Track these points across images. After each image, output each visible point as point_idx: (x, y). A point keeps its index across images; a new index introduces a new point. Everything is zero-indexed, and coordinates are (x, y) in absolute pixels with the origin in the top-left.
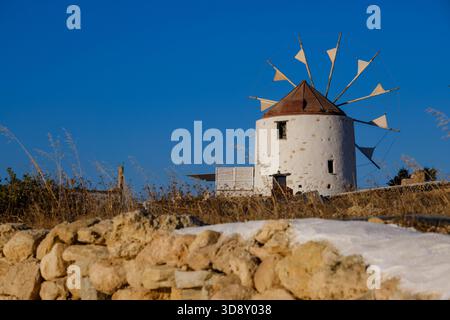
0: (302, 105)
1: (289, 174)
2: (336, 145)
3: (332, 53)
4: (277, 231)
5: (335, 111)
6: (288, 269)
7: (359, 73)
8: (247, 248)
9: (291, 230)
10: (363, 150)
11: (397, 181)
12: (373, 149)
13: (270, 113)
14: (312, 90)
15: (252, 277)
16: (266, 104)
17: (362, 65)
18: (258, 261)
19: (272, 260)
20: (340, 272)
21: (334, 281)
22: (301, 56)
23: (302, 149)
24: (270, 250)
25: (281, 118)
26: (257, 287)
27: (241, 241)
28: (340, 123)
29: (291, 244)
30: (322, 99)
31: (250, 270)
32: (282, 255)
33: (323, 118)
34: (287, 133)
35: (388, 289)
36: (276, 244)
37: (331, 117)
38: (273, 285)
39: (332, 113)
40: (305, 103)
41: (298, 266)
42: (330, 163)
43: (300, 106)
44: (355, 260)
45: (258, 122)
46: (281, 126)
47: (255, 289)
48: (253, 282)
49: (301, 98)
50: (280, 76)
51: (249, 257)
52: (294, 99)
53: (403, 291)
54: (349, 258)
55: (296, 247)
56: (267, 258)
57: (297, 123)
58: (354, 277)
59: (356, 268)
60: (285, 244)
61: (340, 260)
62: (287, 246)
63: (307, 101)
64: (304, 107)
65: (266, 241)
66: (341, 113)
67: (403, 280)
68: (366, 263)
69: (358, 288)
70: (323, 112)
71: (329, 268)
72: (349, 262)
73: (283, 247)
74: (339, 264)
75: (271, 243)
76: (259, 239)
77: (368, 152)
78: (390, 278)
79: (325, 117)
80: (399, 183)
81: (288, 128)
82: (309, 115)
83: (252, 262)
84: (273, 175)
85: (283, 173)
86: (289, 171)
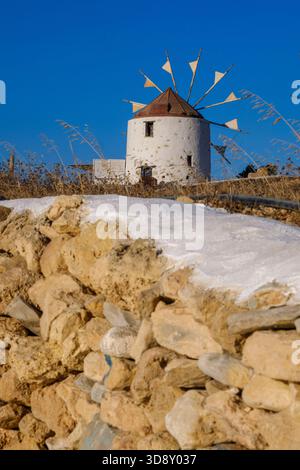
0: (167, 108)
1: (154, 167)
2: (195, 143)
3: (193, 65)
4: (68, 208)
5: (196, 115)
6: (74, 252)
8: (37, 226)
9: (83, 207)
10: (217, 147)
11: (244, 174)
12: (225, 147)
13: (140, 114)
14: (176, 96)
15: (38, 260)
16: (137, 106)
17: (219, 76)
18: (47, 241)
19: (60, 239)
20: (127, 258)
21: (119, 268)
22: (167, 67)
23: (166, 146)
24: (58, 229)
25: (150, 119)
26: (42, 271)
27: (32, 218)
28: (198, 125)
29: (82, 223)
30: (184, 103)
31: (36, 252)
32: (71, 235)
33: (184, 119)
34: (154, 132)
35: (178, 281)
36: (65, 223)
37: (191, 119)
38: (59, 270)
39: (192, 116)
40: (169, 107)
41: (85, 250)
42: (189, 158)
43: (166, 110)
44: (146, 243)
45: (130, 122)
46: (149, 126)
47: (41, 274)
48: (39, 266)
49: (166, 102)
50: (149, 83)
51: (37, 237)
52: (161, 103)
53: (196, 285)
54: (139, 241)
55: (86, 227)
56: (56, 238)
57: (162, 124)
58: (142, 265)
59: (145, 253)
60: (75, 223)
61: (129, 243)
62: (78, 225)
63: (171, 104)
64: (169, 110)
65: (55, 219)
66: (200, 116)
67: (197, 270)
68: (158, 248)
69: (147, 278)
70: (184, 115)
71: (114, 252)
72: (139, 246)
73: (72, 226)
74: (126, 248)
75: (61, 222)
76: (50, 216)
77: (222, 150)
78: (182, 268)
79: (186, 119)
80: (246, 176)
81: (156, 128)
82: (172, 118)
83: (40, 243)
84: (142, 167)
85: (149, 165)
86: (154, 164)
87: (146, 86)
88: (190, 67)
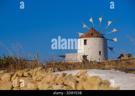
1: (88, 55)
2: (102, 47)
3: (100, 19)
4: (83, 73)
5: (102, 37)
6: (86, 84)
7: (109, 25)
8: (74, 78)
9: (87, 73)
10: (109, 48)
11: (120, 58)
12: (113, 48)
13: (82, 37)
14: (94, 30)
15: (76, 87)
16: (81, 34)
17: (109, 23)
18: (78, 82)
19: (82, 82)
20: (102, 85)
22: (91, 20)
23: (91, 48)
24: (81, 79)
25: (85, 39)
27: (73, 76)
28: (103, 40)
29: (88, 77)
30: (97, 33)
31: (75, 85)
32: (85, 80)
36: (83, 77)
37: (100, 38)
40: (92, 34)
41: (89, 83)
42: (100, 52)
44: (107, 82)
46: (85, 41)
49: (91, 33)
50: (85, 26)
52: (89, 33)
54: (105, 81)
55: (89, 78)
56: (80, 81)
57: (90, 40)
58: (106, 87)
59: (107, 84)
62: (86, 77)
66: (103, 37)
70: (98, 37)
71: (99, 84)
72: (105, 82)
74: (102, 83)
75: (81, 77)
76: (78, 75)
77: (111, 49)
79: (98, 38)
81: (87, 42)
82: (94, 38)
83: (76, 82)
84: (83, 56)
85: (86, 55)
86: (87, 55)
87: (83, 27)
88: (99, 20)
